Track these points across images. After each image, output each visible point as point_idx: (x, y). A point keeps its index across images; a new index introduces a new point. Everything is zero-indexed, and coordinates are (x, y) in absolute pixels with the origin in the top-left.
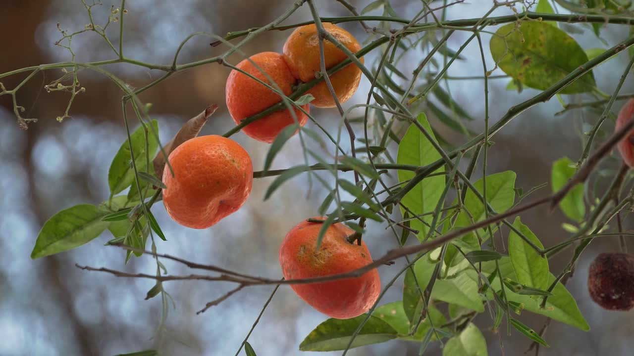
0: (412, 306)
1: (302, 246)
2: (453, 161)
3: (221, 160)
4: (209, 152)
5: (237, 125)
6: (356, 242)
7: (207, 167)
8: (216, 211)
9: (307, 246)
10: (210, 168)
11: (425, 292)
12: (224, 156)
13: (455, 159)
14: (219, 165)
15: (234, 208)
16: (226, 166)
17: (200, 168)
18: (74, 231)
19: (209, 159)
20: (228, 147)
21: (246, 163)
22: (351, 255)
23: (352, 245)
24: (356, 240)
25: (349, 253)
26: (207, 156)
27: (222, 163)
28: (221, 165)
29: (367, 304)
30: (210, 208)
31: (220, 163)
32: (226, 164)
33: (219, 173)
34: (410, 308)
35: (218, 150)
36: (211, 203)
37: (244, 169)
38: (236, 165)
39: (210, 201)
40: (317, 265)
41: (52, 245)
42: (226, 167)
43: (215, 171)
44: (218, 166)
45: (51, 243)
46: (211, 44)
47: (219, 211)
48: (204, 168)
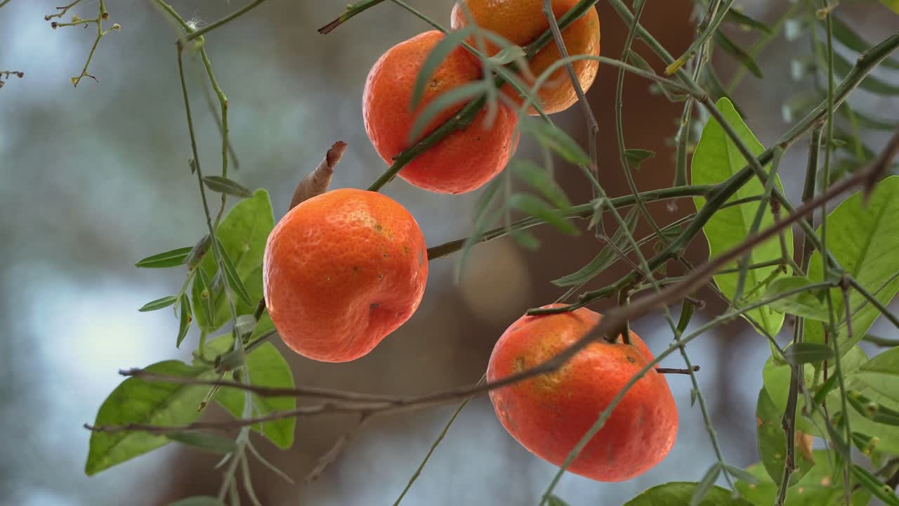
0: (778, 456)
1: (517, 359)
2: (767, 169)
3: (355, 228)
4: (332, 219)
5: (390, 167)
6: (620, 339)
7: (331, 244)
8: (367, 324)
9: (527, 358)
10: (338, 245)
11: (784, 422)
12: (359, 221)
13: (771, 163)
14: (353, 238)
15: (400, 314)
16: (366, 238)
17: (320, 248)
18: (152, 413)
19: (334, 230)
20: (369, 205)
21: (407, 228)
22: (607, 361)
23: (613, 346)
24: (620, 337)
25: (602, 358)
26: (330, 225)
27: (358, 234)
28: (356, 238)
29: (653, 447)
30: (353, 317)
31: (355, 233)
32: (365, 233)
33: (355, 251)
34: (775, 459)
35: (349, 212)
36: (351, 309)
37: (403, 239)
38: (385, 234)
39: (348, 306)
40: (548, 388)
41: (119, 445)
42: (367, 240)
43: (347, 250)
44: (351, 240)
45: (117, 442)
46: (319, 30)
47: (371, 322)
48: (326, 246)
